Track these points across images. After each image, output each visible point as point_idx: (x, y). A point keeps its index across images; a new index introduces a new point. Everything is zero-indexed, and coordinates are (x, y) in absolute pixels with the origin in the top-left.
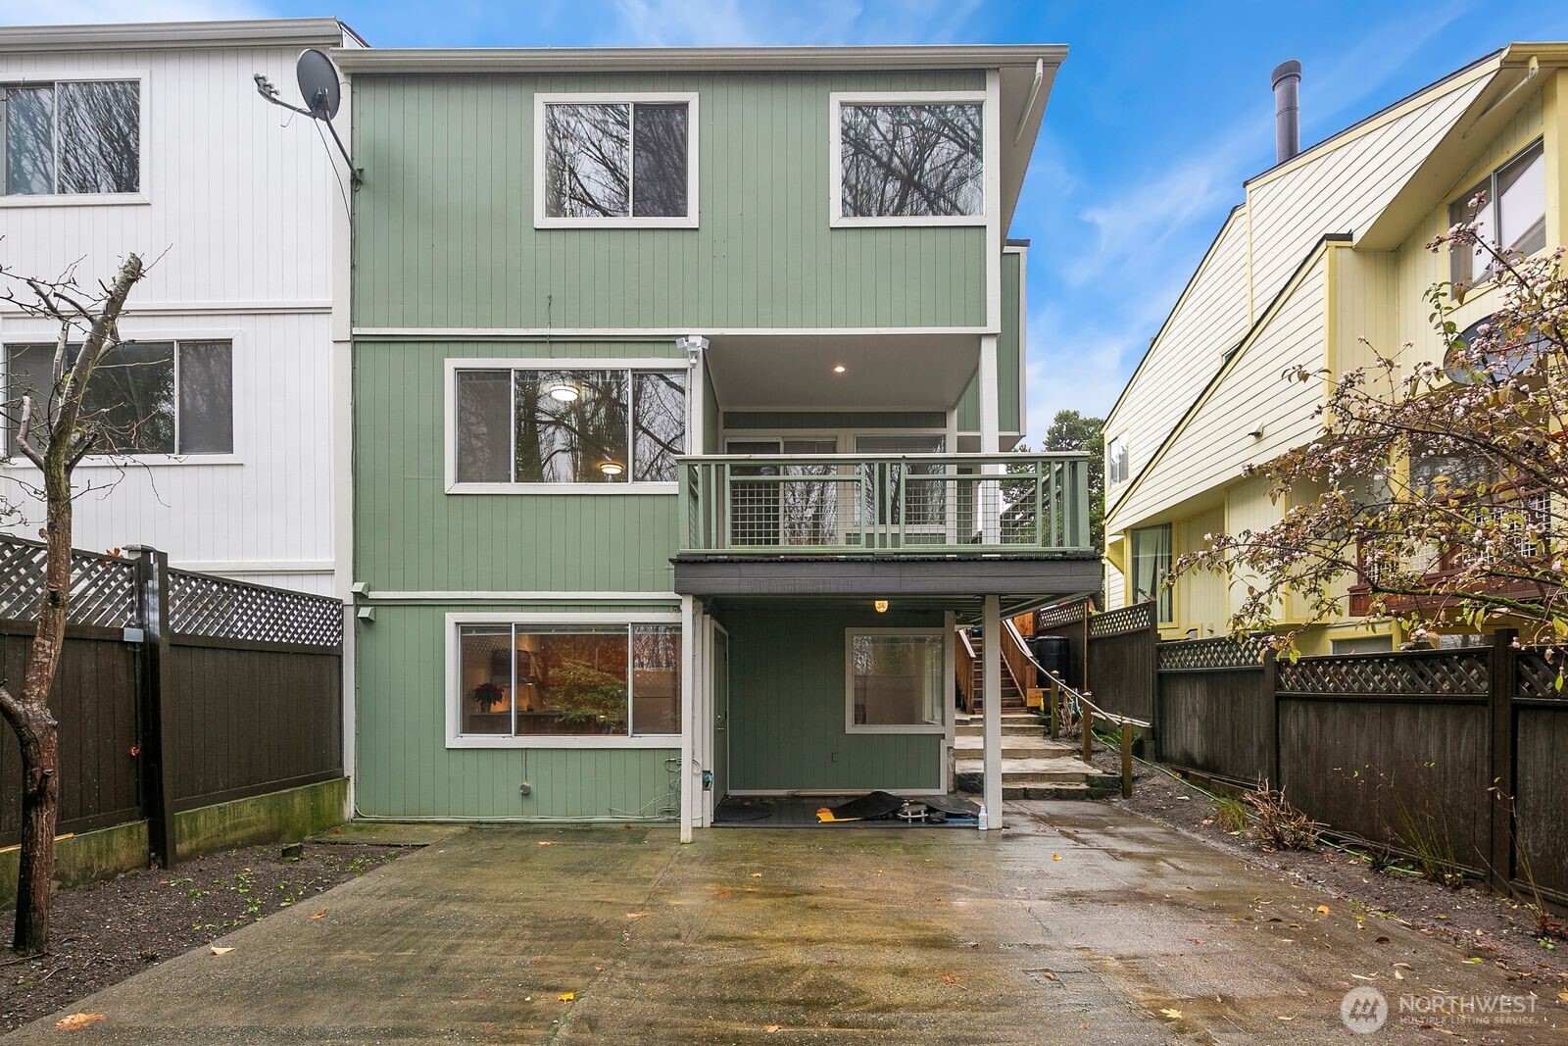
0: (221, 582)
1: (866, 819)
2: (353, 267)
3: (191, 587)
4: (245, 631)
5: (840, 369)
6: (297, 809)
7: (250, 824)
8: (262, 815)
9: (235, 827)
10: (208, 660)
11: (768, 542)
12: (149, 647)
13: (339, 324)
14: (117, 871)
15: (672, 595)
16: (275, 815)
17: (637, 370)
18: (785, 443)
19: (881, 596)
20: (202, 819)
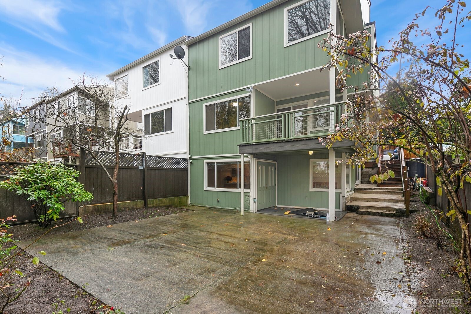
0: (159, 157)
1: (297, 215)
2: (189, 87)
3: (153, 158)
4: (164, 166)
5: (297, 85)
6: (176, 201)
7: (165, 203)
8: (168, 201)
9: (162, 203)
10: (157, 172)
11: (271, 138)
12: (144, 170)
13: (186, 101)
14: (138, 208)
15: (238, 154)
16: (171, 202)
17: (239, 98)
18: (293, 107)
19: (310, 150)
20: (155, 201)
